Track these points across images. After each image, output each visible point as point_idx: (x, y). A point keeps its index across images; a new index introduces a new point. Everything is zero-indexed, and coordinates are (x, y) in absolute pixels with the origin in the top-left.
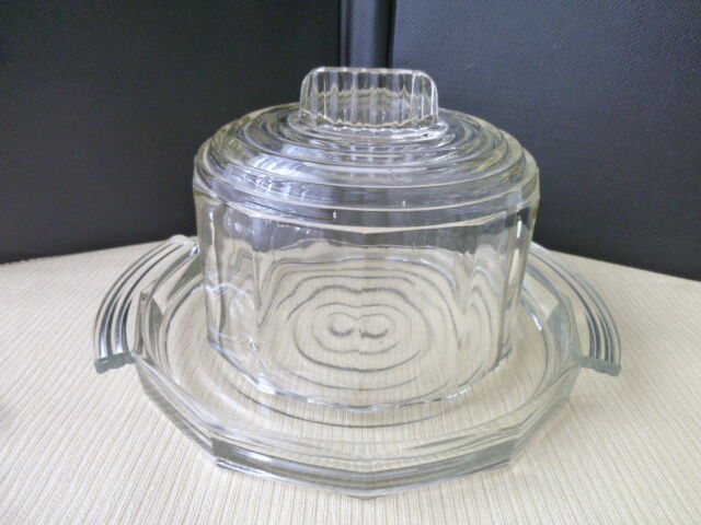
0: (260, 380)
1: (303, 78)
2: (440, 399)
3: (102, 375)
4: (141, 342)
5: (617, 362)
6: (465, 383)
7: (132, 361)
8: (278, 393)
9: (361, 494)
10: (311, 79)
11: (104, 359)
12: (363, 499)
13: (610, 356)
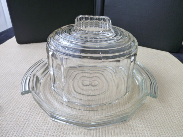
0: (64, 98)
1: (75, 18)
2: (110, 104)
3: (23, 96)
4: (33, 88)
5: (157, 95)
6: (117, 99)
7: (31, 92)
8: (68, 101)
9: (88, 128)
10: (78, 19)
11: (24, 92)
12: (88, 129)
13: (155, 93)
